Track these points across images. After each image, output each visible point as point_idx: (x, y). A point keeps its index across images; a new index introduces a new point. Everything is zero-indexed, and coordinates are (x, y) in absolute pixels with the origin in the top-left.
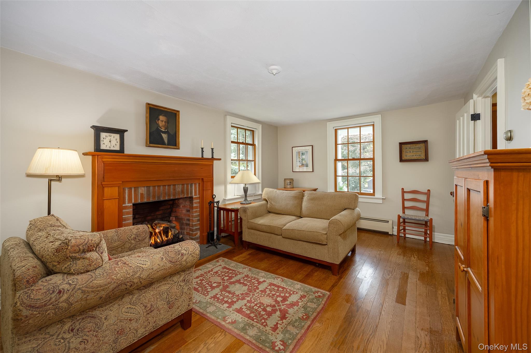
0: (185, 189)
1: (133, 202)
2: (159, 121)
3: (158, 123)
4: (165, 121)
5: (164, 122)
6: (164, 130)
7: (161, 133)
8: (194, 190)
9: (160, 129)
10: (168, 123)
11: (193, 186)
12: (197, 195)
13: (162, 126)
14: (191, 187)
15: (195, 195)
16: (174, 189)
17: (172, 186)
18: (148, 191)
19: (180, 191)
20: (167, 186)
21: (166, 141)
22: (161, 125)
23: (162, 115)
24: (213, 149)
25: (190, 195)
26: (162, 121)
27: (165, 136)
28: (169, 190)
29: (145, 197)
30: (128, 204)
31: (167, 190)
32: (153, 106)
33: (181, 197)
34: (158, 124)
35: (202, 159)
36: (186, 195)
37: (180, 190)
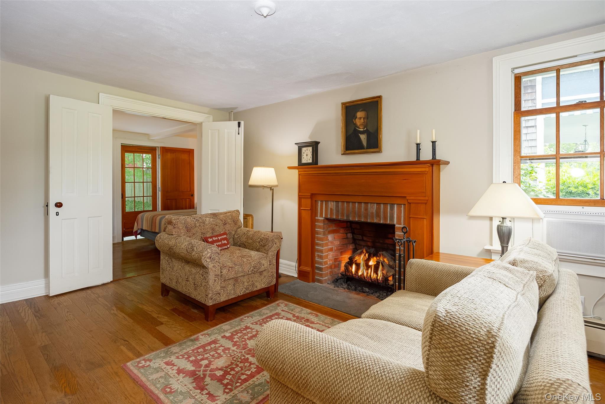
0: (382, 210)
1: (324, 216)
2: (357, 119)
3: (355, 122)
4: (363, 117)
5: (362, 119)
6: (362, 130)
7: (360, 135)
8: (397, 215)
9: (358, 129)
10: (367, 118)
11: (394, 207)
12: (402, 224)
13: (360, 125)
14: (392, 209)
15: (399, 222)
16: (366, 209)
17: (363, 204)
18: (337, 206)
19: (375, 213)
20: (357, 204)
21: (365, 143)
22: (358, 124)
23: (360, 111)
24: (435, 142)
25: (390, 221)
26: (360, 118)
27: (363, 137)
28: (360, 209)
29: (334, 214)
30: (320, 217)
31: (357, 209)
32: (349, 104)
33: (375, 221)
34: (355, 124)
35: (418, 162)
36: (383, 221)
37: (374, 211)
